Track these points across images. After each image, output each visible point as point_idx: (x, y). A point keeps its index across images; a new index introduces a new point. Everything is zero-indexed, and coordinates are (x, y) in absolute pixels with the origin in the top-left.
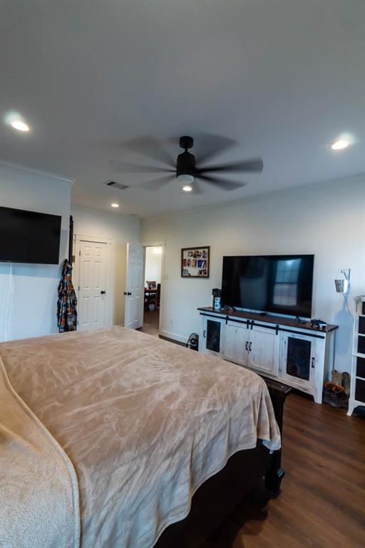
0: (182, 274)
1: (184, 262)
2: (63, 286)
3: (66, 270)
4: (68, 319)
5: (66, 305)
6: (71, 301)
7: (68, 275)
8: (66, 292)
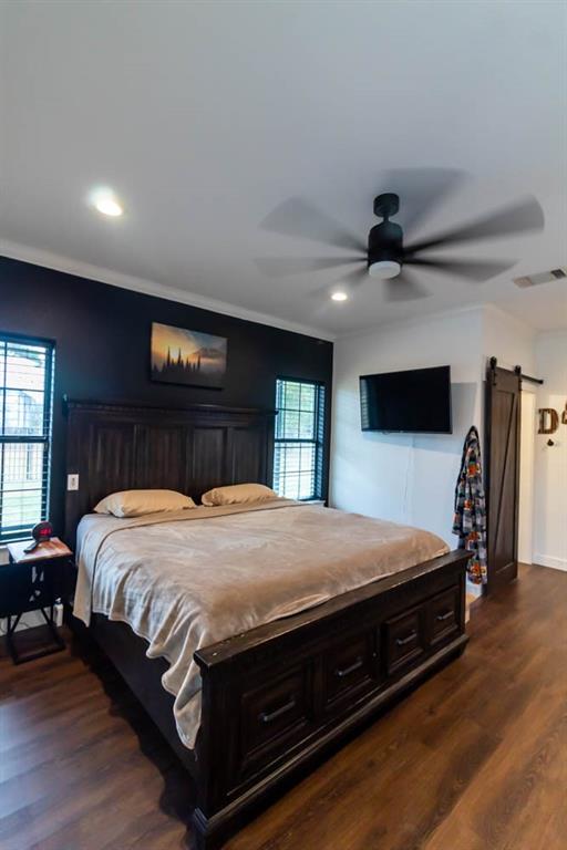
2: (463, 465)
3: (469, 442)
4: (464, 517)
5: (462, 495)
6: (473, 491)
7: (470, 450)
8: (464, 475)
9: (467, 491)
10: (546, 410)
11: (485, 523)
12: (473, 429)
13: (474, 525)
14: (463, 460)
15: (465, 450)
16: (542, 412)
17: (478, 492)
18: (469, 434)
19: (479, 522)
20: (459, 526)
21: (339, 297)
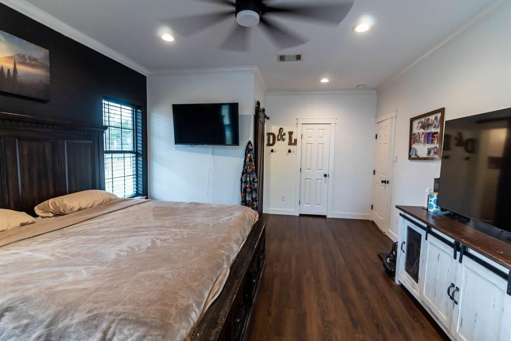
0: (410, 156)
1: (413, 139)
2: (245, 164)
3: (248, 150)
4: (247, 195)
5: (246, 182)
6: (251, 179)
7: (249, 155)
8: (246, 170)
9: (248, 179)
10: (270, 133)
11: (257, 196)
12: (250, 143)
13: (252, 198)
14: (245, 161)
15: (246, 155)
16: (269, 134)
17: (254, 179)
18: (248, 146)
19: (254, 196)
20: (243, 200)
21: (167, 36)
